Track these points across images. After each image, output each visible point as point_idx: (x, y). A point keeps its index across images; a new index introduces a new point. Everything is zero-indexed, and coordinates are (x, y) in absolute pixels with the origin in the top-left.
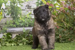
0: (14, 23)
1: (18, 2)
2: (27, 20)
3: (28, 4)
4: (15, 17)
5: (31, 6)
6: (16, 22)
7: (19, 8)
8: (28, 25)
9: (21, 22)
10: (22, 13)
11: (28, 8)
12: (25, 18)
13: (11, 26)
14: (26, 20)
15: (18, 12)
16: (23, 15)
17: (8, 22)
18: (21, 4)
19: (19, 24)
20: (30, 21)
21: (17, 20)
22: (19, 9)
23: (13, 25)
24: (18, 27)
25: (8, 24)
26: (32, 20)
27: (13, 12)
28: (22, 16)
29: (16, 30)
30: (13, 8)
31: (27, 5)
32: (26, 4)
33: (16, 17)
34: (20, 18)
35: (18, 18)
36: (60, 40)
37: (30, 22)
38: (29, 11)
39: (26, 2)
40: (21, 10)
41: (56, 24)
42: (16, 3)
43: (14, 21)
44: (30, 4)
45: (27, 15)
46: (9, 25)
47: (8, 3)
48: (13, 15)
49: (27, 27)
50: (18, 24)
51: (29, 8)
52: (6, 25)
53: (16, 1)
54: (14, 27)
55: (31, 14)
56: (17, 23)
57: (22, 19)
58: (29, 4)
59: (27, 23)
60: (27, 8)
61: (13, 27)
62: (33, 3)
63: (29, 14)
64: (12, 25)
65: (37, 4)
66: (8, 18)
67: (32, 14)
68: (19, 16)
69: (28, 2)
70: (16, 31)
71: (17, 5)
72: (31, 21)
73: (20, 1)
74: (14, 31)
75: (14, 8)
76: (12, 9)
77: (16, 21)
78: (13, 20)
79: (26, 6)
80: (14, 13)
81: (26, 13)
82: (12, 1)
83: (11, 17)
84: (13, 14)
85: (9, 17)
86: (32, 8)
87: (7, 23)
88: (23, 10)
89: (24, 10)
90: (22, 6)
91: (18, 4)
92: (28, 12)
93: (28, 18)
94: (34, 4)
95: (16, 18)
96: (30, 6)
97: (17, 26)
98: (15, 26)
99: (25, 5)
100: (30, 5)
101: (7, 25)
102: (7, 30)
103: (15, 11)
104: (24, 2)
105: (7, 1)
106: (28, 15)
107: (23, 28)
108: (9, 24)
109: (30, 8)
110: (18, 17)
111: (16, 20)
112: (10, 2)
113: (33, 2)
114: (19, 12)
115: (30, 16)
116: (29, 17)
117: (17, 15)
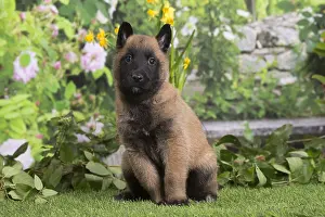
0: (210, 104)
1: (228, 20)
2: (260, 91)
3: (265, 28)
4: (215, 79)
5: (277, 39)
6: (217, 102)
7: (230, 44)
8: (262, 113)
9: (236, 101)
10: (240, 62)
11: (264, 46)
12: (253, 84)
14: (255, 93)
15: (225, 61)
16: (245, 74)
18: (239, 28)
19: (230, 109)
20: (273, 96)
21: (221, 90)
22: (231, 49)
23: (206, 109)
24: (224, 117)
26: (278, 92)
27: (208, 61)
28: (242, 77)
29: (217, 132)
30: (207, 44)
31: (263, 33)
32: (258, 30)
33: (219, 80)
34: (231, 83)
35: (226, 85)
37: (272, 100)
38: (267, 57)
39: (259, 21)
40: (237, 54)
42: (219, 26)
43: (212, 96)
44: (274, 28)
45: (262, 72)
47: (189, 28)
48: (208, 73)
49: (259, 119)
50: (225, 106)
51: (270, 44)
53: (218, 19)
54: (211, 119)
55: (277, 69)
56: (220, 105)
57: (242, 89)
58: (270, 28)
59: (261, 103)
60: (260, 46)
61: (206, 118)
62: (285, 23)
63: (269, 70)
64: (203, 111)
65: (302, 27)
67: (281, 68)
68: (229, 76)
69: (264, 21)
70: (215, 136)
71: (221, 32)
72: (277, 96)
73: (233, 18)
75: (212, 45)
76: (204, 48)
77: (216, 96)
78: (207, 90)
79: (257, 39)
80: (211, 64)
81: (257, 63)
82: (205, 19)
83: (197, 80)
84: (207, 69)
85: (191, 81)
86: (282, 46)
88: (243, 52)
89: (248, 53)
90: (241, 35)
91: (228, 28)
92: (265, 60)
93: (265, 85)
94: (288, 30)
95: (218, 84)
96: (274, 38)
97: (220, 117)
98: (214, 116)
99: (252, 31)
100: (273, 34)
103: (214, 56)
104: (250, 20)
105: (185, 19)
106: (265, 71)
107: (245, 122)
109: (274, 46)
110: (225, 78)
111: (219, 93)
112: (197, 24)
113: (284, 19)
114: (231, 60)
115: (271, 77)
116: (269, 81)
117: (220, 74)
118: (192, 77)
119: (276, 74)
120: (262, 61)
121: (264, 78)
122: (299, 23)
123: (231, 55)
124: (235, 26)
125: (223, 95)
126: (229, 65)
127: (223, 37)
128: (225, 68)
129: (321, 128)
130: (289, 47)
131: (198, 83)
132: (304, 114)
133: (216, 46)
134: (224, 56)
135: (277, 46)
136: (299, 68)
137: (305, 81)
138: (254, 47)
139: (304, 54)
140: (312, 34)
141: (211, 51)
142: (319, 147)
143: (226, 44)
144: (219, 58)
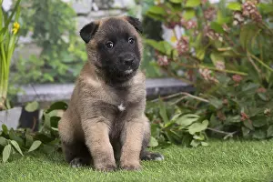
0: (46, 67)
4: (52, 42)
5: (113, 2)
6: (54, 64)
7: (66, 6)
9: (73, 64)
10: (77, 25)
11: (100, 9)
13: (35, 78)
15: (61, 23)
17: (23, 63)
19: (67, 72)
21: (58, 53)
22: (67, 12)
23: (43, 72)
24: (61, 80)
25: (24, 69)
27: (43, 23)
30: (43, 6)
33: (56, 43)
34: (68, 45)
35: (63, 47)
36: (243, 129)
40: (73, 16)
41: (221, 69)
43: (48, 58)
46: (28, 76)
48: (44, 36)
50: (62, 69)
51: (106, 6)
52: (13, 74)
54: (48, 82)
56: (57, 68)
57: (79, 52)
60: (96, 8)
61: (42, 80)
64: (40, 74)
66: (22, 46)
68: (66, 39)
74: (44, 96)
75: (47, 6)
76: (39, 9)
77: (52, 58)
78: (43, 53)
79: (94, 1)
80: (47, 26)
83: (33, 43)
84: (44, 31)
85: (26, 44)
86: (117, 9)
87: (19, 68)
88: (79, 15)
89: (85, 15)
95: (55, 47)
97: (58, 80)
98: (51, 79)
101: (20, 73)
102: (20, 94)
103: (50, 18)
108: (27, 72)
109: (110, 8)
110: (62, 41)
111: (55, 55)
114: (67, 22)
117: (56, 37)
118: (28, 39)
123: (67, 18)
125: (60, 58)
126: (65, 27)
128: (60, 29)
129: (157, 90)
130: (125, 10)
131: (34, 46)
133: (51, 9)
134: (60, 17)
135: (113, 9)
138: (89, 10)
139: (139, 17)
141: (46, 13)
143: (62, 6)
144: (55, 20)
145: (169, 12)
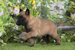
1: (48, 3)
5: (59, 7)
7: (48, 8)
10: (51, 13)
11: (56, 9)
12: (53, 18)
14: (54, 20)
18: (50, 5)
22: (49, 10)
26: (59, 20)
27: (43, 12)
28: (51, 16)
30: (43, 8)
31: (56, 6)
33: (46, 17)
38: (57, 12)
39: (55, 3)
40: (50, 11)
42: (46, 4)
44: (59, 5)
47: (39, 4)
48: (43, 15)
51: (57, 9)
53: (46, 3)
55: (59, 14)
57: (51, 19)
58: (58, 5)
59: (55, 22)
60: (55, 9)
62: (61, 4)
63: (57, 15)
65: (65, 5)
68: (48, 16)
69: (56, 3)
72: (59, 21)
73: (49, 2)
75: (44, 8)
76: (42, 9)
80: (44, 13)
81: (54, 13)
82: (43, 2)
83: (41, 17)
86: (60, 9)
88: (51, 10)
91: (48, 5)
92: (56, 12)
93: (56, 18)
94: (62, 6)
95: (45, 18)
96: (58, 7)
99: (53, 6)
100: (58, 6)
104: (53, 3)
105: (38, 2)
106: (56, 15)
109: (58, 9)
110: (47, 16)
112: (41, 4)
113: (61, 3)
114: (48, 12)
115: (57, 16)
116: (57, 17)
117: (46, 15)
118: (39, 16)
119: (59, 16)
120: (55, 13)
121: (56, 16)
122: (64, 4)
123: (48, 11)
124: (50, 4)
126: (48, 13)
127: (47, 7)
128: (47, 14)
129: (69, 28)
130: (62, 9)
132: (65, 25)
133: (45, 9)
136: (64, 14)
137: (65, 17)
138: (54, 9)
139: (65, 11)
140: (67, 7)
141: (44, 10)
142: (68, 33)
143: (47, 8)
144: (46, 12)
145: (73, 10)
